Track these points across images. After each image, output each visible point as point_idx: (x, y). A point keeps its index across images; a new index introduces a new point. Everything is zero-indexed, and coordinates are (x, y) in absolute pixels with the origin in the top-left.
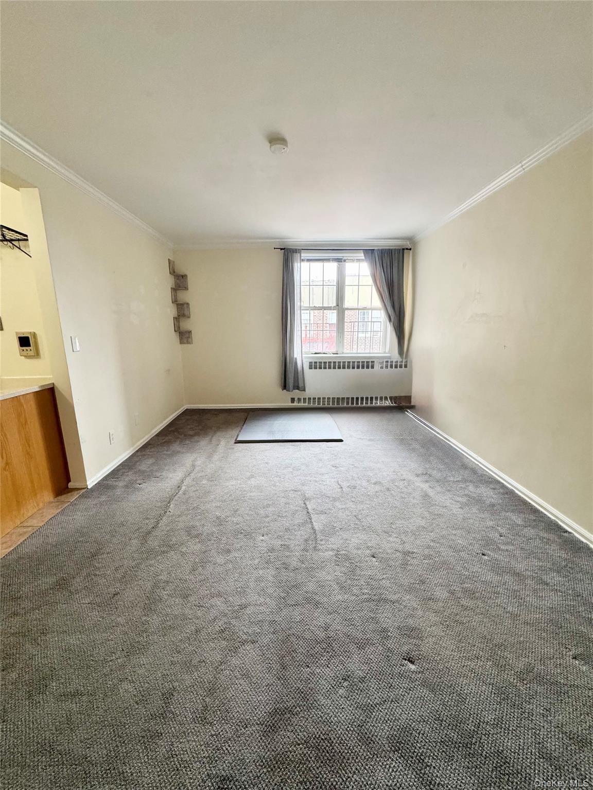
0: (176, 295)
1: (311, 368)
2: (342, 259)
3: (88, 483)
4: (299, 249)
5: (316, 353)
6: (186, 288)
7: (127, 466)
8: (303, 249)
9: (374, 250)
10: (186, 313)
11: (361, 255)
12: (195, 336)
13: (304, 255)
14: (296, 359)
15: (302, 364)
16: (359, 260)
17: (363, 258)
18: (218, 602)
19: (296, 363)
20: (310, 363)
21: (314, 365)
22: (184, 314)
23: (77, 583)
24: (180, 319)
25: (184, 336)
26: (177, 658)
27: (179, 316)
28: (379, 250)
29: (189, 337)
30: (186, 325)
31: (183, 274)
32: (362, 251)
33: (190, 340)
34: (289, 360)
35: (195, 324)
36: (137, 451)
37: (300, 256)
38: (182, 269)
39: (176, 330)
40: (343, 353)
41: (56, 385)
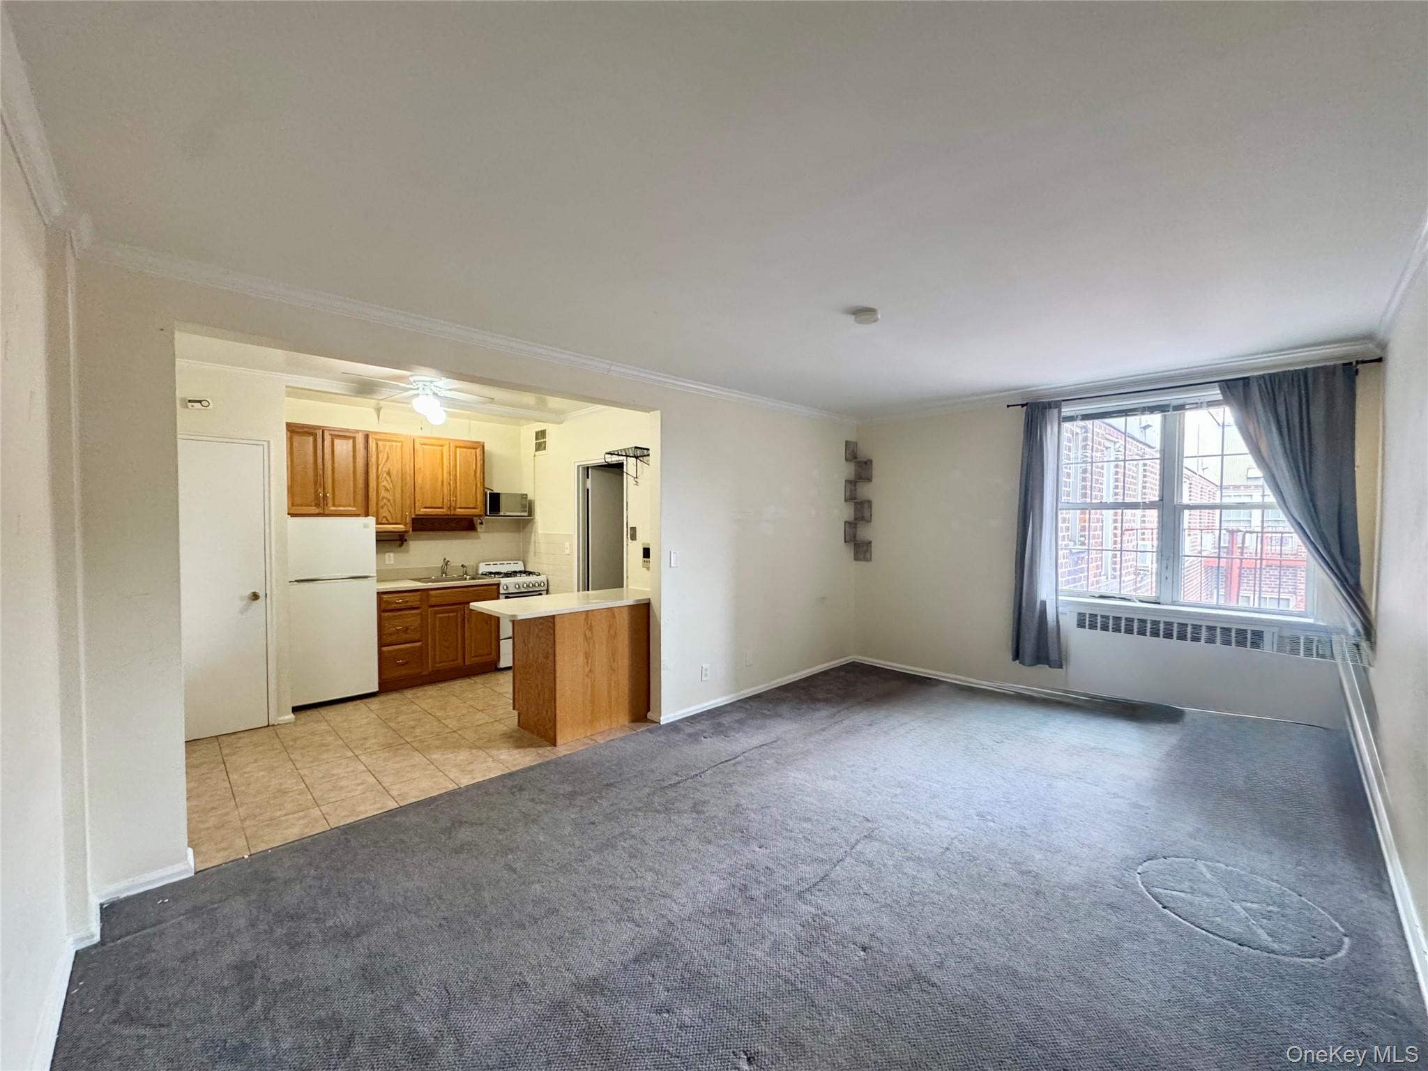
0: (855, 490)
1: (1081, 625)
2: (1168, 406)
3: (662, 718)
4: (1056, 402)
5: (1102, 597)
6: (869, 479)
7: (713, 714)
8: (1064, 400)
9: (1248, 378)
10: (867, 514)
11: (1216, 393)
12: (876, 550)
13: (1067, 410)
14: (1043, 603)
15: (1057, 616)
16: (1211, 404)
17: (1220, 397)
18: (650, 877)
19: (1043, 612)
20: (1080, 614)
21: (1088, 621)
22: (863, 517)
23: (580, 800)
24: (858, 525)
25: (861, 549)
26: (580, 894)
27: (856, 519)
28: (1262, 377)
29: (867, 551)
30: (864, 533)
31: (864, 460)
32: (1217, 384)
33: (868, 555)
34: (1027, 604)
35: (877, 532)
36: (739, 701)
37: (1060, 412)
38: (865, 451)
39: (847, 540)
40: (1173, 603)
41: (652, 601)
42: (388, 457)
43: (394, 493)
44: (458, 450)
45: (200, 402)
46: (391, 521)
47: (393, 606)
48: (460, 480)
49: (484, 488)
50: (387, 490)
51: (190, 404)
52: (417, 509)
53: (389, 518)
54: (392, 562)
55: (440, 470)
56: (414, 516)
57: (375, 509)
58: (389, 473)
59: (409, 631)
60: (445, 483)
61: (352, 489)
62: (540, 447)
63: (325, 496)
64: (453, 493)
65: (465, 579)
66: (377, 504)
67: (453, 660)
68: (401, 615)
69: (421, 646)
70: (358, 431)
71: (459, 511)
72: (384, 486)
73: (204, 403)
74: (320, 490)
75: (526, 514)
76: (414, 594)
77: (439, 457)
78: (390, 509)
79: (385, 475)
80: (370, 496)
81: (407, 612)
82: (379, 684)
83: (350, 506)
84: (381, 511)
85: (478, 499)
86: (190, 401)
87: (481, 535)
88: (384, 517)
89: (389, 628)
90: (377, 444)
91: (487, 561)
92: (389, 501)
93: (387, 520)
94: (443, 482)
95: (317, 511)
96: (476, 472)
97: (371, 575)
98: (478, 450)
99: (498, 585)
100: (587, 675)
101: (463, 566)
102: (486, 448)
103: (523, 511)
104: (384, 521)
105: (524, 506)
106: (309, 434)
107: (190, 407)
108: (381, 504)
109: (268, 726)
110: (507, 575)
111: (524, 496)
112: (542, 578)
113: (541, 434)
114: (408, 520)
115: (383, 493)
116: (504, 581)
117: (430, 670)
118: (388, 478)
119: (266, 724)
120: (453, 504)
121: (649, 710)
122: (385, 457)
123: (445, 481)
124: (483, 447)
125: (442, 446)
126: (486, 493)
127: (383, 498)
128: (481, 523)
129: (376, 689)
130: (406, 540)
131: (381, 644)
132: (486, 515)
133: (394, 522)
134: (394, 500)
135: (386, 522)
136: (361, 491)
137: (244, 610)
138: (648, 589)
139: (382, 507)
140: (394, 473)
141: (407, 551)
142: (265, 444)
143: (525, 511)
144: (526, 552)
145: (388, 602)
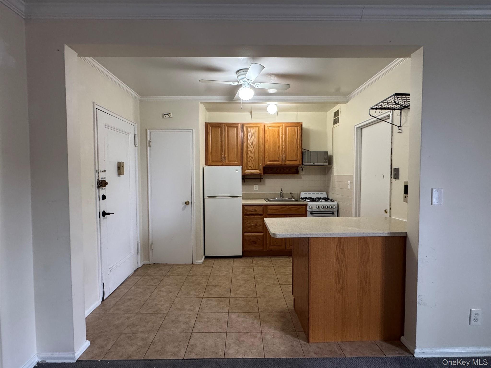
41: (410, 236)
42: (252, 135)
43: (255, 153)
44: (287, 128)
45: (168, 114)
46: (253, 169)
47: (249, 213)
48: (288, 145)
49: (302, 149)
50: (251, 152)
51: (165, 116)
52: (266, 162)
53: (252, 166)
54: (257, 190)
55: (278, 140)
56: (264, 166)
57: (246, 163)
58: (252, 144)
59: (257, 227)
60: (280, 147)
61: (236, 153)
62: (336, 121)
63: (224, 157)
64: (284, 152)
65: (292, 201)
66: (247, 160)
67: (280, 246)
68: (253, 218)
69: (263, 235)
70: (239, 123)
71: (288, 163)
72: (250, 150)
73: (169, 115)
74: (223, 154)
75: (327, 164)
76: (260, 207)
77: (277, 133)
78: (253, 162)
79: (251, 144)
80: (244, 156)
81: (256, 216)
82: (243, 252)
83: (235, 161)
84: (249, 163)
85: (298, 156)
86: (165, 115)
87: (302, 176)
88: (250, 166)
89: (247, 224)
90: (247, 129)
91: (305, 191)
92: (252, 158)
93: (251, 168)
94: (279, 147)
95: (221, 164)
96: (297, 139)
97: (239, 196)
98: (299, 127)
99: (306, 205)
100: (339, 292)
101: (291, 193)
102: (303, 126)
103: (324, 162)
104: (250, 168)
105: (325, 159)
106: (219, 127)
107: (165, 117)
108: (249, 159)
109: (192, 264)
110: (313, 200)
111: (326, 153)
112: (335, 203)
113: (337, 114)
114: (261, 167)
115: (250, 154)
116: (310, 203)
117: (267, 249)
118: (252, 146)
119: (192, 263)
120: (284, 158)
121: (402, 334)
122: (251, 135)
123: (280, 146)
124: (302, 125)
125: (279, 127)
126: (303, 152)
127: (250, 156)
128: (302, 170)
129: (241, 255)
130: (262, 179)
131: (244, 232)
132: (303, 165)
133: (255, 169)
134: (255, 157)
135: (251, 169)
136: (239, 154)
137: (183, 209)
138: (406, 221)
139: (249, 161)
140: (255, 143)
141: (264, 184)
142: (192, 131)
143: (327, 162)
144: (328, 187)
145: (247, 211)
